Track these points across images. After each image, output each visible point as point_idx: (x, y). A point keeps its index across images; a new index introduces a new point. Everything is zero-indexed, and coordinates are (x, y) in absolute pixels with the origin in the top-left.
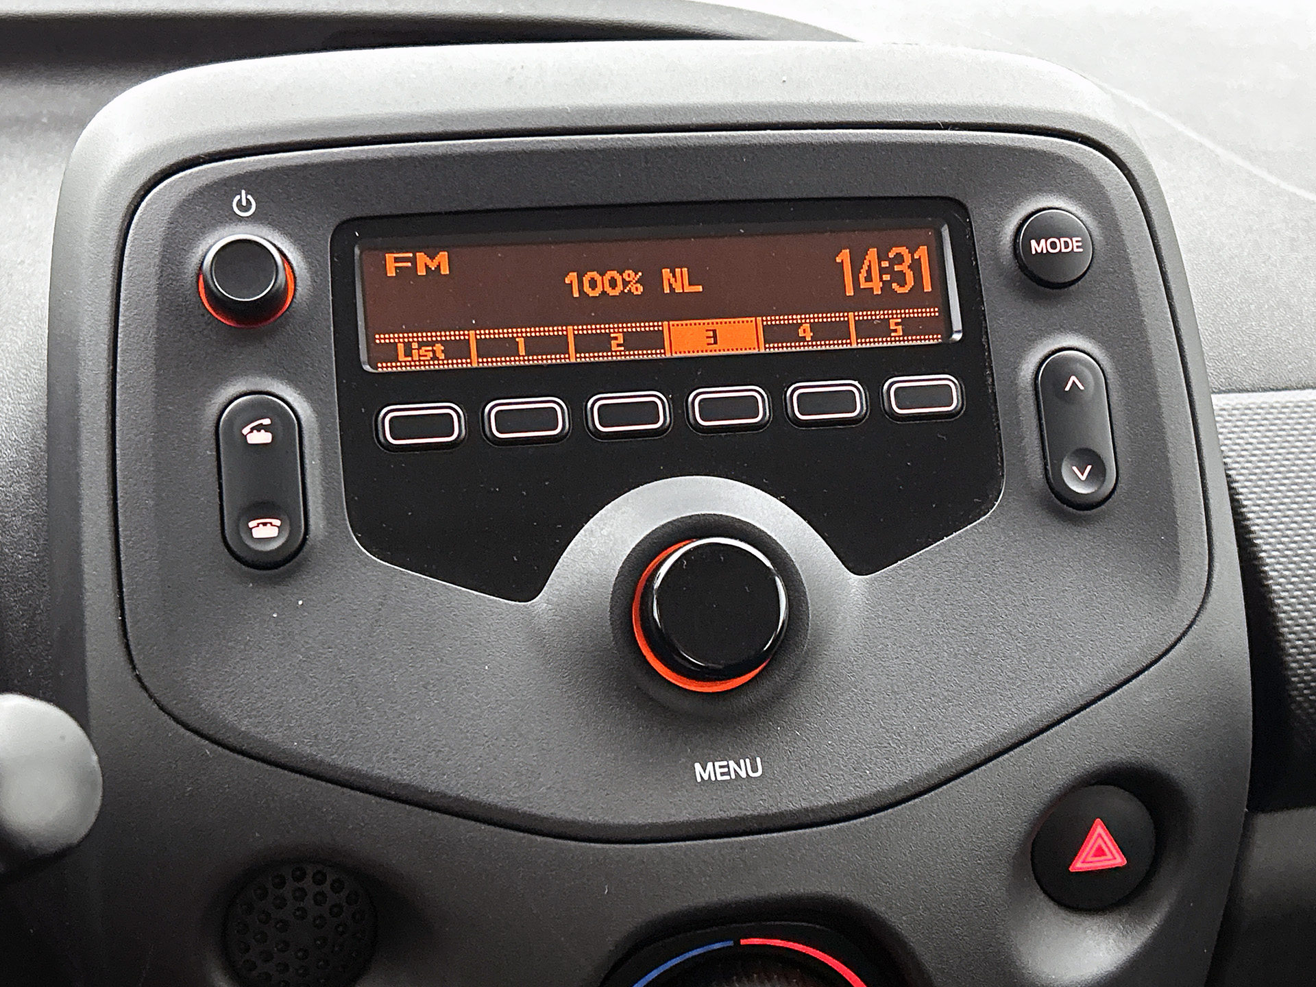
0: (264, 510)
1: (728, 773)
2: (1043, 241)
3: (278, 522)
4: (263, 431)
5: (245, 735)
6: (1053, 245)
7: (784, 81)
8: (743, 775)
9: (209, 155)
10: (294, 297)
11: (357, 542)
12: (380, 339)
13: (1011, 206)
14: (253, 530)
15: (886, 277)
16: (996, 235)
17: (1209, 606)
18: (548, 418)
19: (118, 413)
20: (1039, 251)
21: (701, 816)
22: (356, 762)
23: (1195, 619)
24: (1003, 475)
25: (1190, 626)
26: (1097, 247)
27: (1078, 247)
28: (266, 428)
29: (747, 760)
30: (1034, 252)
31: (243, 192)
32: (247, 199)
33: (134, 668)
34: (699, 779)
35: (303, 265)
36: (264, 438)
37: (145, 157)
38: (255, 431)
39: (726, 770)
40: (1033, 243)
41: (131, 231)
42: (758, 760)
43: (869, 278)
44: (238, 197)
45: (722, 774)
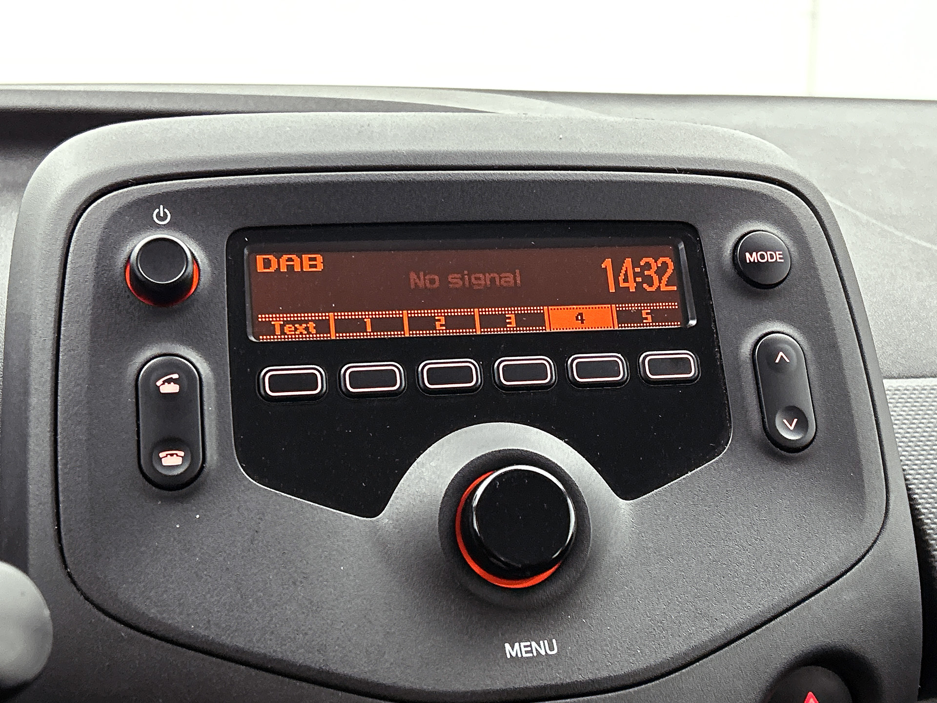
0: (171, 443)
1: (531, 652)
2: (754, 254)
3: (182, 454)
4: (172, 383)
5: (152, 620)
6: (762, 257)
7: (561, 138)
8: (543, 653)
9: (135, 179)
10: (198, 284)
11: (242, 470)
12: (262, 318)
13: (730, 229)
14: (163, 460)
15: (639, 279)
16: (720, 250)
17: (888, 526)
18: (390, 378)
19: (60, 368)
20: (752, 260)
21: (511, 686)
22: (238, 641)
23: (878, 536)
24: (731, 426)
25: (875, 542)
26: (794, 259)
27: (780, 258)
28: (175, 381)
29: (546, 642)
30: (748, 261)
31: (161, 207)
32: (164, 212)
33: (66, 567)
34: (509, 656)
35: (206, 261)
36: (173, 388)
37: (88, 180)
38: (166, 384)
39: (529, 649)
40: (747, 255)
41: (75, 234)
42: (554, 641)
43: (626, 280)
44: (157, 210)
45: (527, 652)
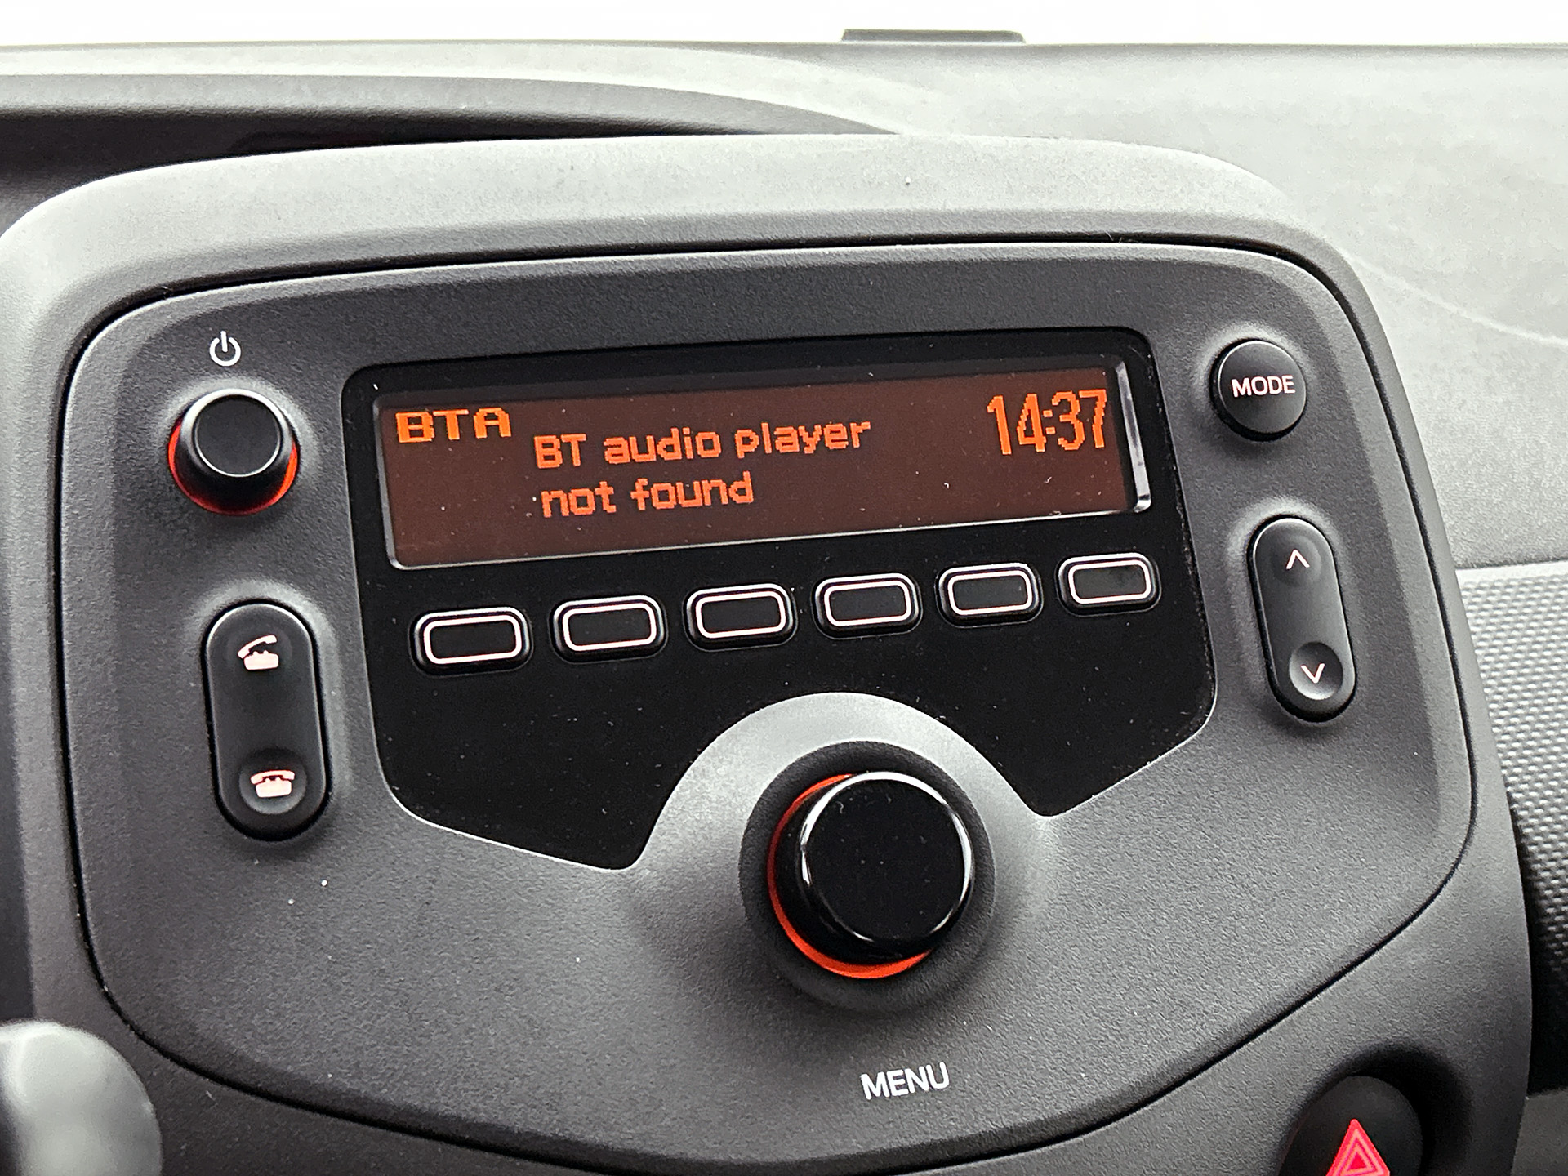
0: (271, 758)
1: (906, 1086)
2: (1246, 381)
3: (290, 775)
4: (266, 652)
5: (261, 1069)
6: (1260, 386)
7: (908, 184)
8: (926, 1087)
9: (172, 285)
10: (297, 472)
11: (395, 799)
13: (1202, 336)
14: (258, 787)
15: (1051, 431)
16: (1187, 375)
17: (1475, 838)
18: (638, 623)
19: (65, 633)
20: (1243, 393)
21: (876, 1146)
22: (409, 1096)
23: (1460, 856)
24: (1214, 680)
25: (1456, 865)
26: (1311, 386)
27: (1289, 387)
28: (270, 648)
29: (929, 1067)
30: (1236, 395)
31: (223, 334)
32: (228, 343)
33: (101, 983)
34: (869, 1097)
35: (308, 430)
36: (268, 661)
37: (90, 291)
38: (255, 653)
39: (902, 1082)
40: (1235, 383)
41: (73, 389)
42: (942, 1066)
43: (1029, 433)
44: (216, 341)
45: (898, 1087)
